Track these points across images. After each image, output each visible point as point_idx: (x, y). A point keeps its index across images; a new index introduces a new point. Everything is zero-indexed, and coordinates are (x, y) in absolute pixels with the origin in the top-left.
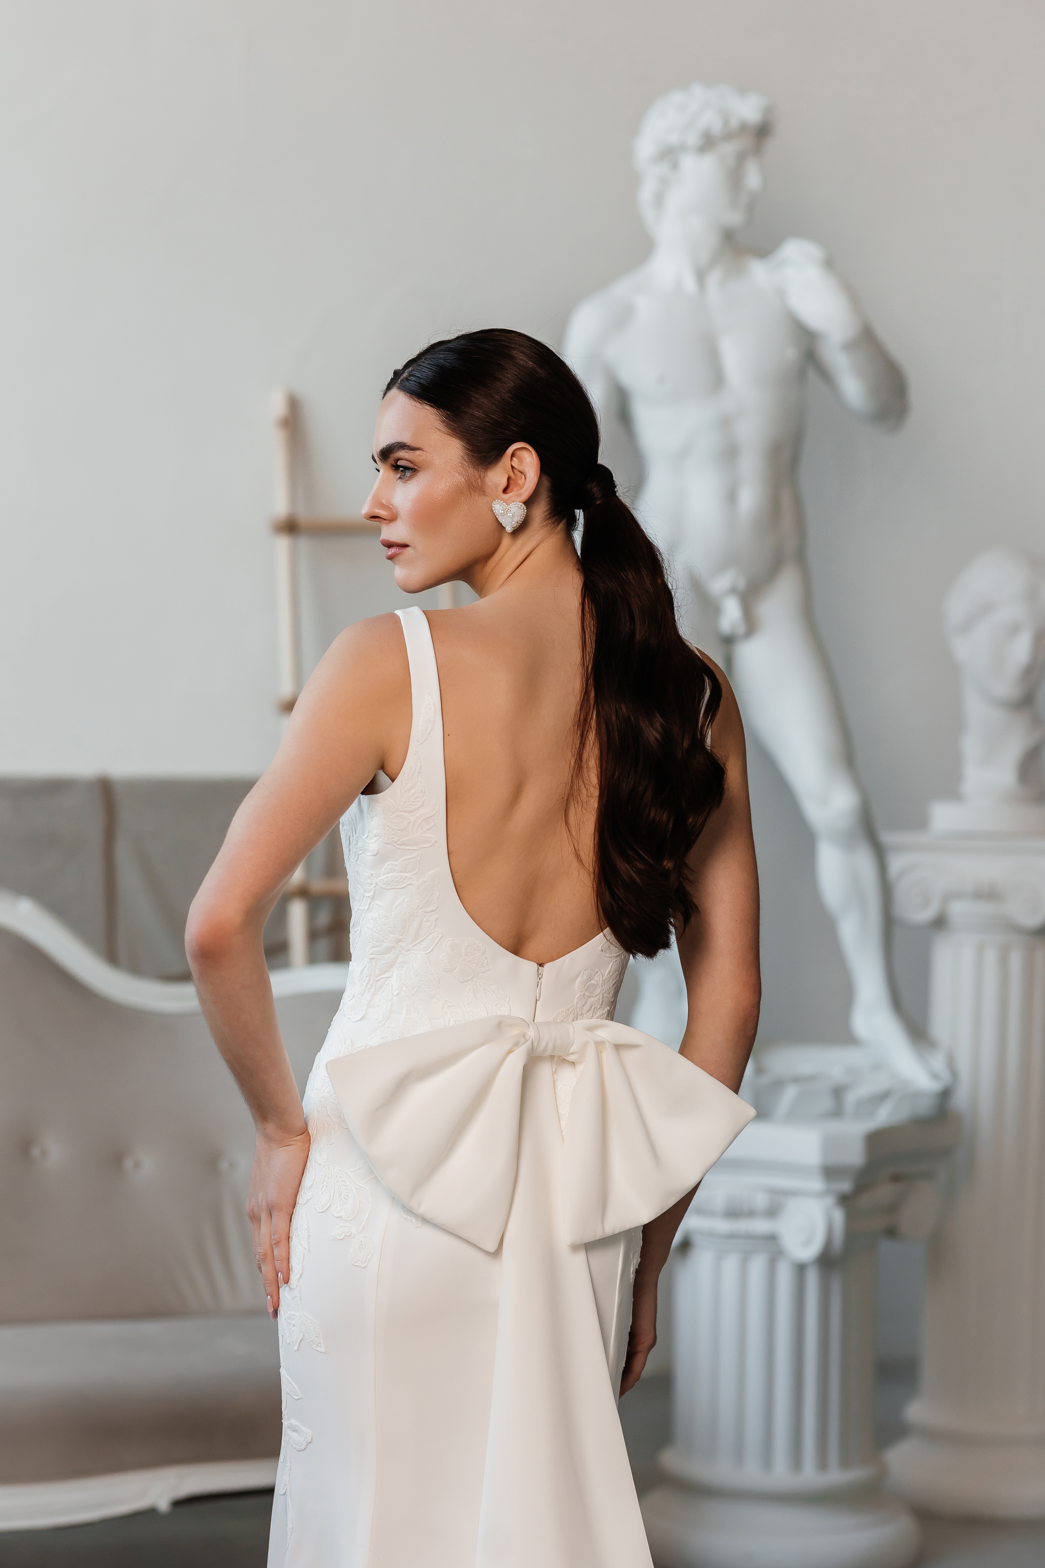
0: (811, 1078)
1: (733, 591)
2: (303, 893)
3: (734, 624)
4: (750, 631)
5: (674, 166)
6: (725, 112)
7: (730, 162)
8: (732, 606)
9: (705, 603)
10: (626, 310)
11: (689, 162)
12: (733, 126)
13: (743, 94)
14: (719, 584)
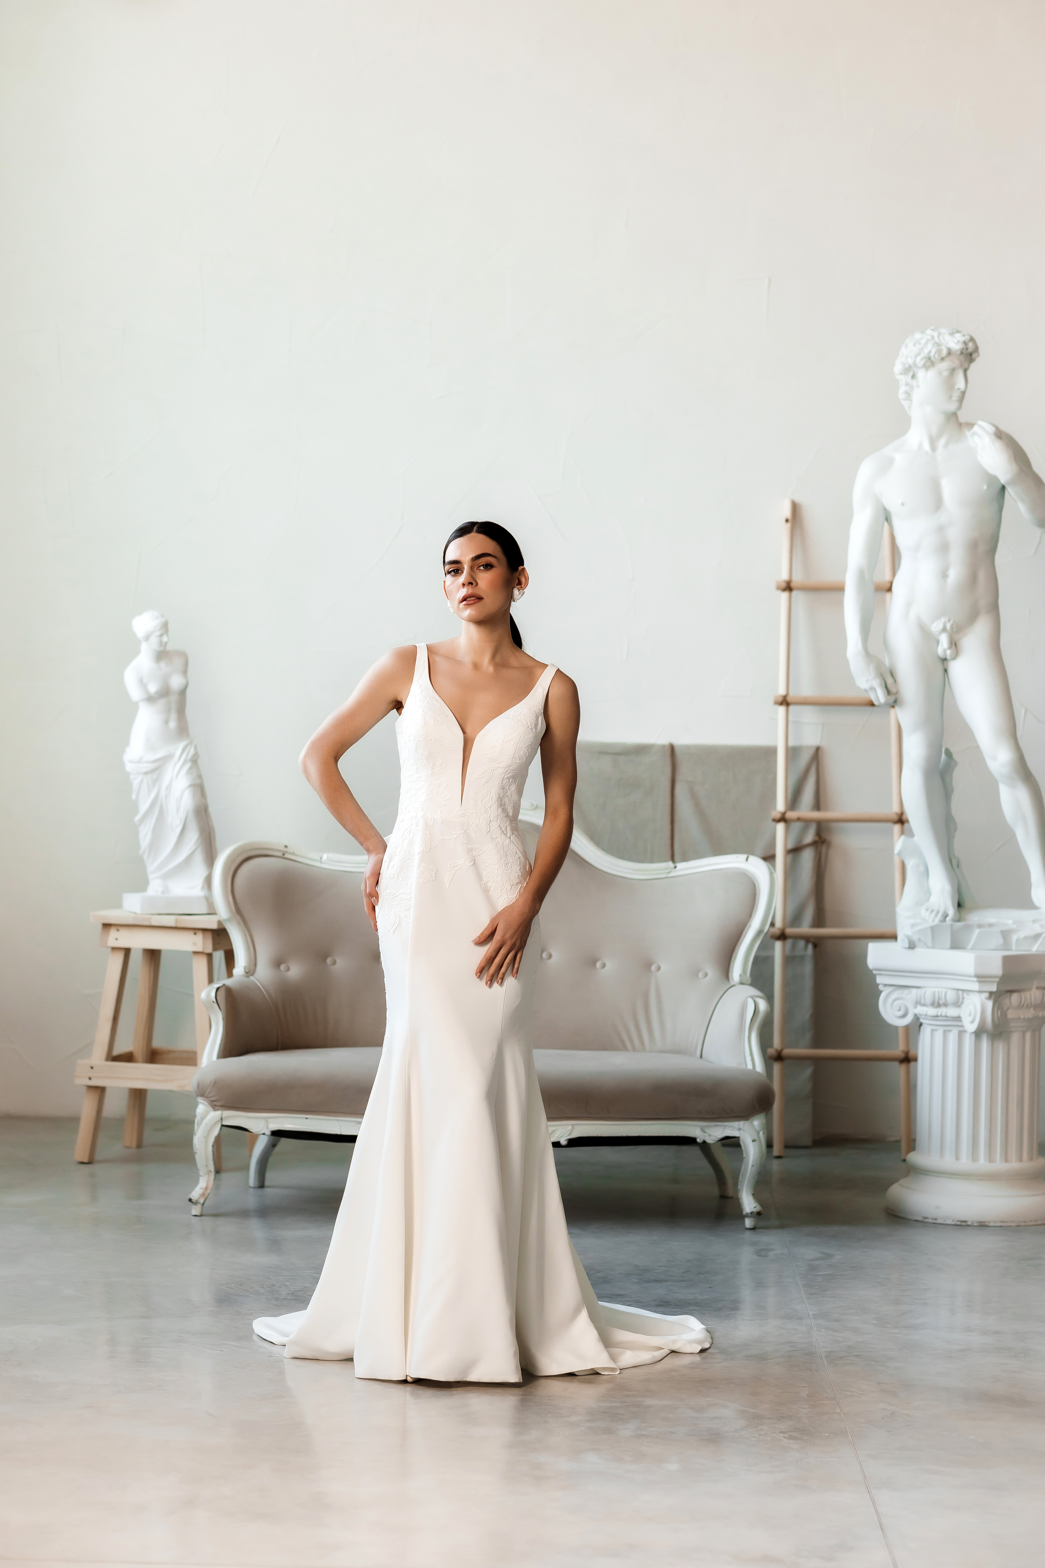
0: (990, 925)
1: (944, 630)
2: (783, 819)
3: (945, 651)
4: (956, 655)
5: (913, 377)
6: (938, 344)
7: (946, 374)
8: (944, 640)
9: (927, 637)
10: (889, 462)
11: (921, 374)
12: (945, 352)
13: (952, 334)
14: (936, 627)
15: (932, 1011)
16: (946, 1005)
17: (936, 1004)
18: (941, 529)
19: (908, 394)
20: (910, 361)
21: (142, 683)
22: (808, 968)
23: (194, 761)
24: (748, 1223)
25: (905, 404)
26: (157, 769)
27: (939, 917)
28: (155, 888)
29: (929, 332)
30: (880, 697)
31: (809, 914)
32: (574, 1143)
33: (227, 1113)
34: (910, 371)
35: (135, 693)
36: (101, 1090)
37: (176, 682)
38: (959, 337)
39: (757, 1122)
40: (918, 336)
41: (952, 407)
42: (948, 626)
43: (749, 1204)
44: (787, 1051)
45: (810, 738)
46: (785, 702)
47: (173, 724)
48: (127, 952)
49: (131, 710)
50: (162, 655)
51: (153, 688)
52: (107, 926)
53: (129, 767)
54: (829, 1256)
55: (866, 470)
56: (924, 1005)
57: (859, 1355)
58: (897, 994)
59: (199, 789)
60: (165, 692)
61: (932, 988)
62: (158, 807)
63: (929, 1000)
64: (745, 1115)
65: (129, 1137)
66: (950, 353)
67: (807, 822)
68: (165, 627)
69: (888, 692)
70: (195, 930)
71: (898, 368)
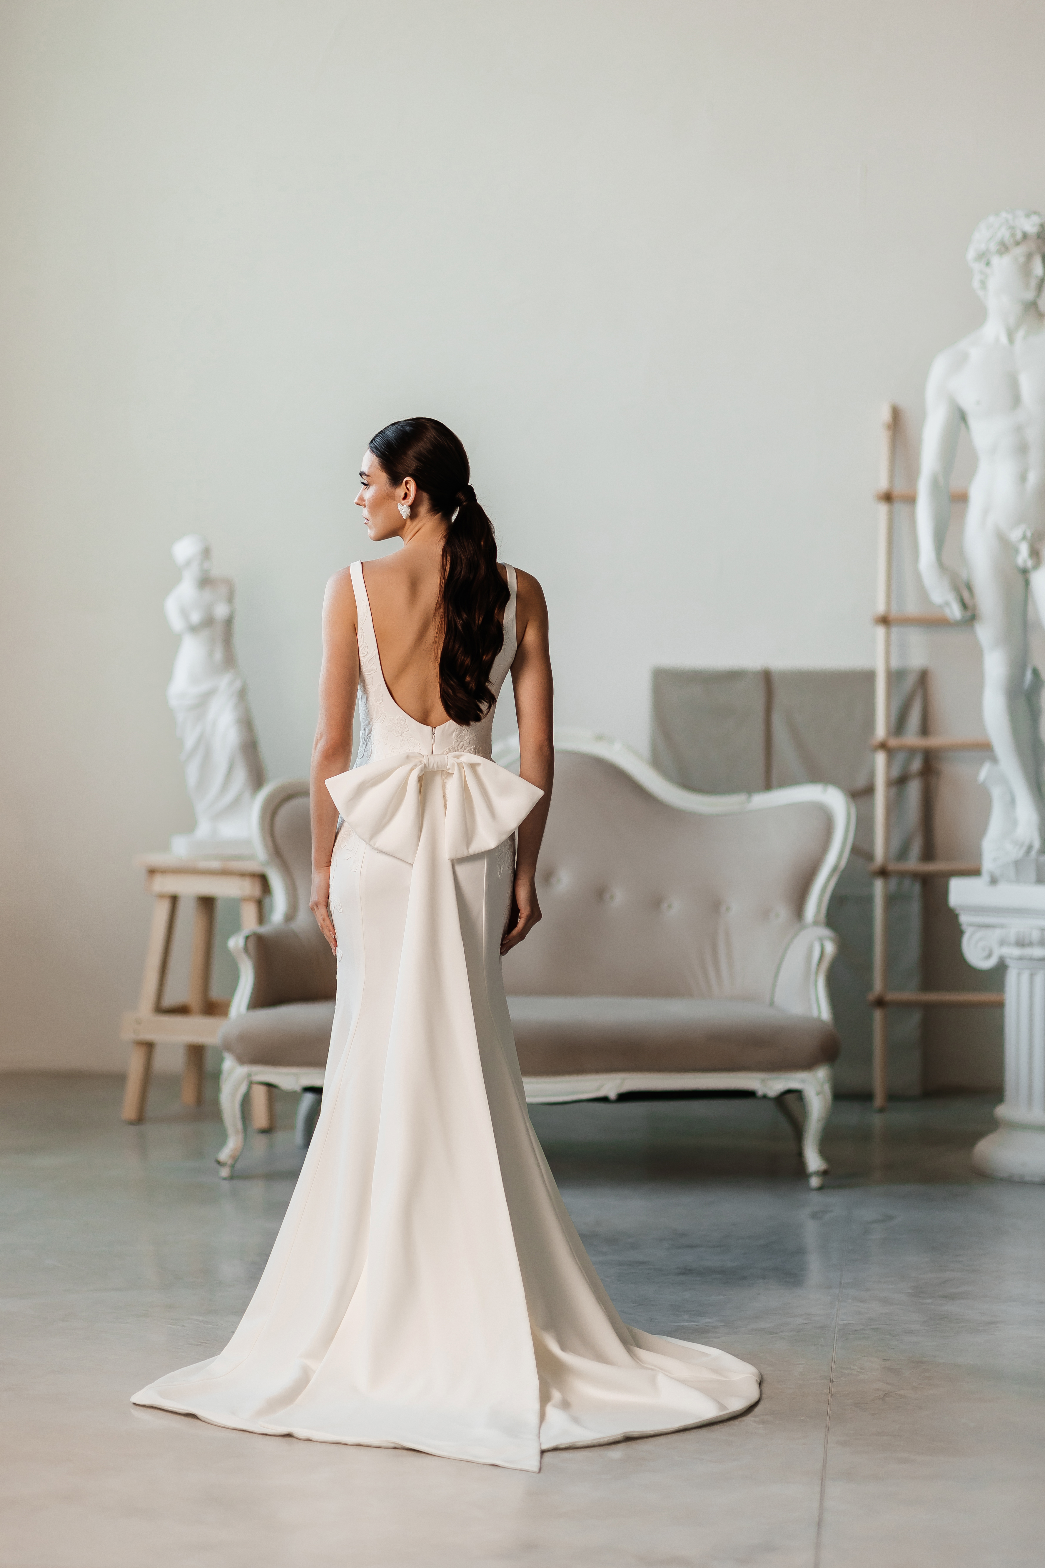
2: (883, 746)
3: (1025, 562)
4: (1037, 565)
5: (988, 264)
6: (1012, 228)
7: (1022, 259)
8: (1024, 549)
9: (1006, 547)
10: (964, 358)
11: (996, 260)
12: (1019, 236)
13: (1028, 216)
14: (1015, 535)
15: (1016, 952)
16: (1030, 944)
17: (1021, 943)
18: (1019, 429)
19: (983, 284)
20: (983, 247)
21: (184, 613)
22: (915, 907)
23: (242, 694)
24: (815, 1182)
25: (980, 293)
26: (202, 703)
27: (1024, 849)
28: (203, 829)
29: (1004, 215)
30: (955, 612)
31: (916, 848)
32: (625, 1097)
33: (255, 1069)
34: (984, 257)
35: (177, 623)
36: (149, 1047)
37: (221, 611)
38: (1035, 219)
39: (822, 1074)
40: (992, 219)
41: (1030, 295)
42: (1029, 534)
43: (814, 1161)
44: (891, 996)
45: (917, 660)
46: (885, 621)
47: (218, 655)
48: (174, 900)
49: (173, 643)
50: (205, 582)
51: (196, 617)
52: (152, 871)
53: (174, 702)
54: (890, 1218)
55: (939, 367)
56: (1009, 944)
57: (877, 1329)
58: (980, 934)
59: (247, 724)
60: (208, 622)
61: (1017, 926)
62: (204, 745)
63: (1012, 938)
64: (808, 1065)
65: (188, 1094)
66: (1025, 236)
67: (912, 751)
68: (206, 553)
69: (964, 606)
70: (242, 875)
71: (971, 254)
